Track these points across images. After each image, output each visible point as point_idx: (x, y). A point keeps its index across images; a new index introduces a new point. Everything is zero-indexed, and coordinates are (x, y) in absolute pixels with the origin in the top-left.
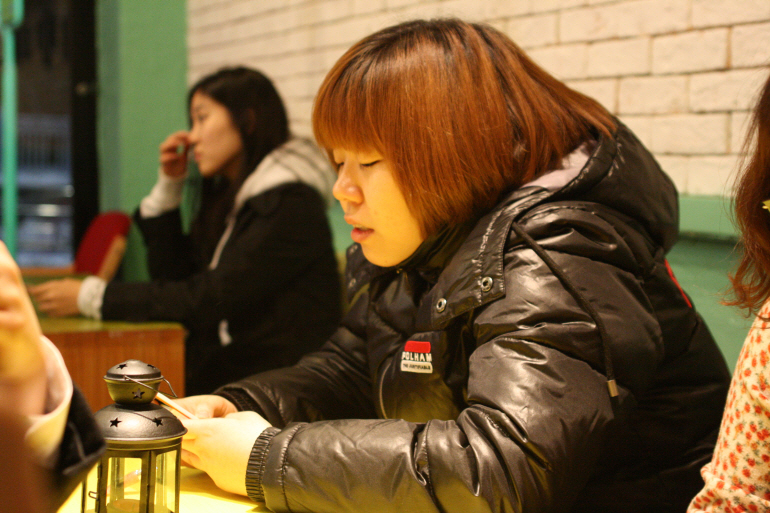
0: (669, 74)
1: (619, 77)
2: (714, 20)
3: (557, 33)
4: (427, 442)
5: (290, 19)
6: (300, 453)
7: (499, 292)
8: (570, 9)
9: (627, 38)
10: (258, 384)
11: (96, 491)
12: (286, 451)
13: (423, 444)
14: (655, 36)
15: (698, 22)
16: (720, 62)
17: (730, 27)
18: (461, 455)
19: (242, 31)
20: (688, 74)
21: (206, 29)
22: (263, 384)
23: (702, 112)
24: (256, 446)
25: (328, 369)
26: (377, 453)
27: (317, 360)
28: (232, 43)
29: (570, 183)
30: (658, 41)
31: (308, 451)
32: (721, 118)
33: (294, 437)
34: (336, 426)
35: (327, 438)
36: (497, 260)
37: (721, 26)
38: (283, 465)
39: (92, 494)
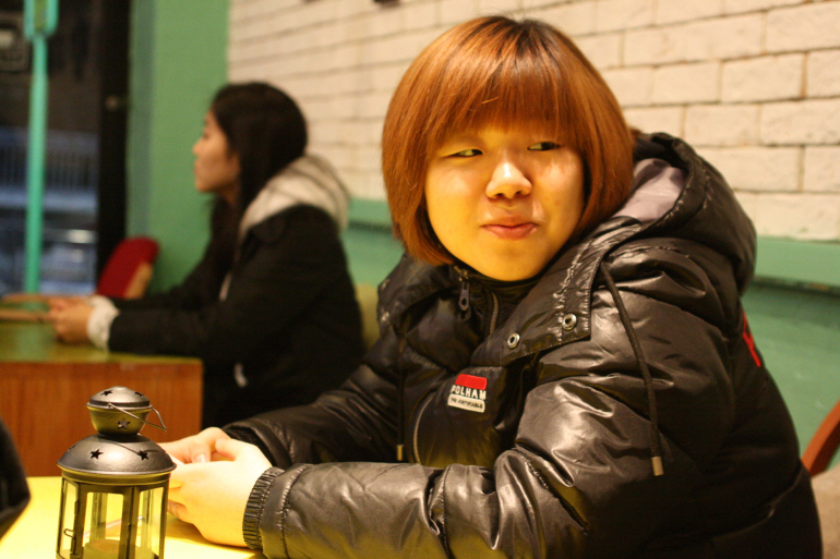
0: (738, 103)
1: (686, 105)
2: (789, 44)
3: (621, 55)
4: (444, 488)
5: (338, 33)
6: (303, 495)
7: (582, 331)
8: (635, 29)
9: (695, 62)
10: (268, 424)
11: (72, 528)
12: (289, 493)
13: (440, 490)
14: (725, 61)
15: (772, 46)
16: (794, 91)
17: (806, 52)
18: (481, 503)
19: (286, 45)
20: (759, 103)
21: (248, 42)
22: (274, 424)
23: (773, 146)
24: (256, 487)
25: (347, 410)
26: (388, 498)
27: (336, 399)
28: (275, 57)
29: (665, 216)
30: (729, 66)
31: (312, 494)
32: (794, 152)
33: (299, 479)
34: (345, 469)
35: (334, 481)
36: (584, 297)
37: (797, 52)
38: (284, 508)
39: (68, 532)
